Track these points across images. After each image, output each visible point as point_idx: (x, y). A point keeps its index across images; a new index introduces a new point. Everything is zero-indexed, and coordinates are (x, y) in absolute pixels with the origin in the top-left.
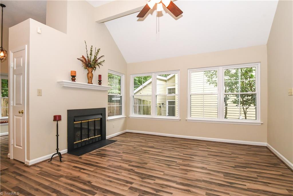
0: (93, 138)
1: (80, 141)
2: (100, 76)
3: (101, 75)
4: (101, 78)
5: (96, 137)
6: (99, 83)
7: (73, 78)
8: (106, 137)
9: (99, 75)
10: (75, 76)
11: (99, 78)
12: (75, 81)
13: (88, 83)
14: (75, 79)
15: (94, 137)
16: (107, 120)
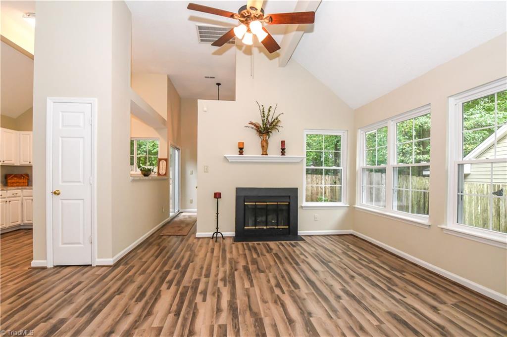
0: (274, 228)
1: (254, 228)
2: (283, 143)
3: (284, 141)
4: (284, 144)
5: (279, 227)
6: (282, 152)
7: (241, 150)
8: (298, 232)
9: (282, 141)
10: (243, 148)
11: (282, 145)
12: (242, 154)
13: (262, 154)
14: (243, 152)
15: (276, 227)
16: (302, 207)
